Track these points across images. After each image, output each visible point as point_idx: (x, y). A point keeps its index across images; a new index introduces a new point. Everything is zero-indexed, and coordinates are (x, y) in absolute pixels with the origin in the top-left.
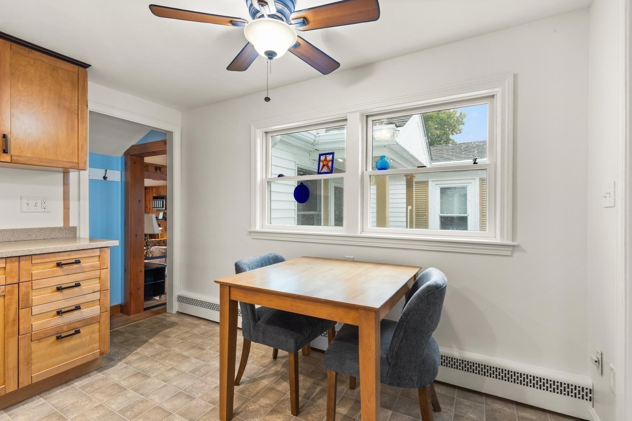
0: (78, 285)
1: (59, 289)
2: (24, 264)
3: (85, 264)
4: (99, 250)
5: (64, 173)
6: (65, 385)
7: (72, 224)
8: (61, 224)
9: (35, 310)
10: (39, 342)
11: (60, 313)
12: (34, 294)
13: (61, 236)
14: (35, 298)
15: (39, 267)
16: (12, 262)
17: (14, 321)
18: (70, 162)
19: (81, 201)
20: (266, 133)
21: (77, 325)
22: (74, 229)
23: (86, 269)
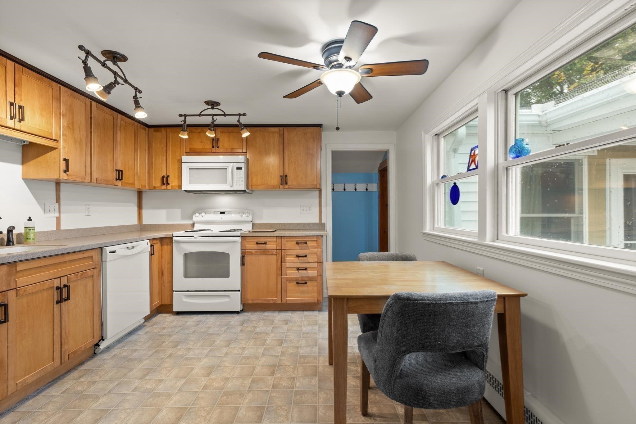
0: (306, 256)
1: (298, 256)
2: (284, 240)
3: (310, 244)
4: (316, 237)
5: (319, 191)
6: (303, 311)
7: (323, 222)
8: (317, 221)
9: (288, 265)
10: (289, 282)
11: (298, 269)
12: (287, 256)
13: (317, 228)
14: (288, 259)
15: (289, 243)
16: (279, 239)
17: (280, 268)
18: (312, 185)
19: (327, 207)
20: (437, 135)
21: (306, 279)
22: (324, 224)
23: (310, 248)
